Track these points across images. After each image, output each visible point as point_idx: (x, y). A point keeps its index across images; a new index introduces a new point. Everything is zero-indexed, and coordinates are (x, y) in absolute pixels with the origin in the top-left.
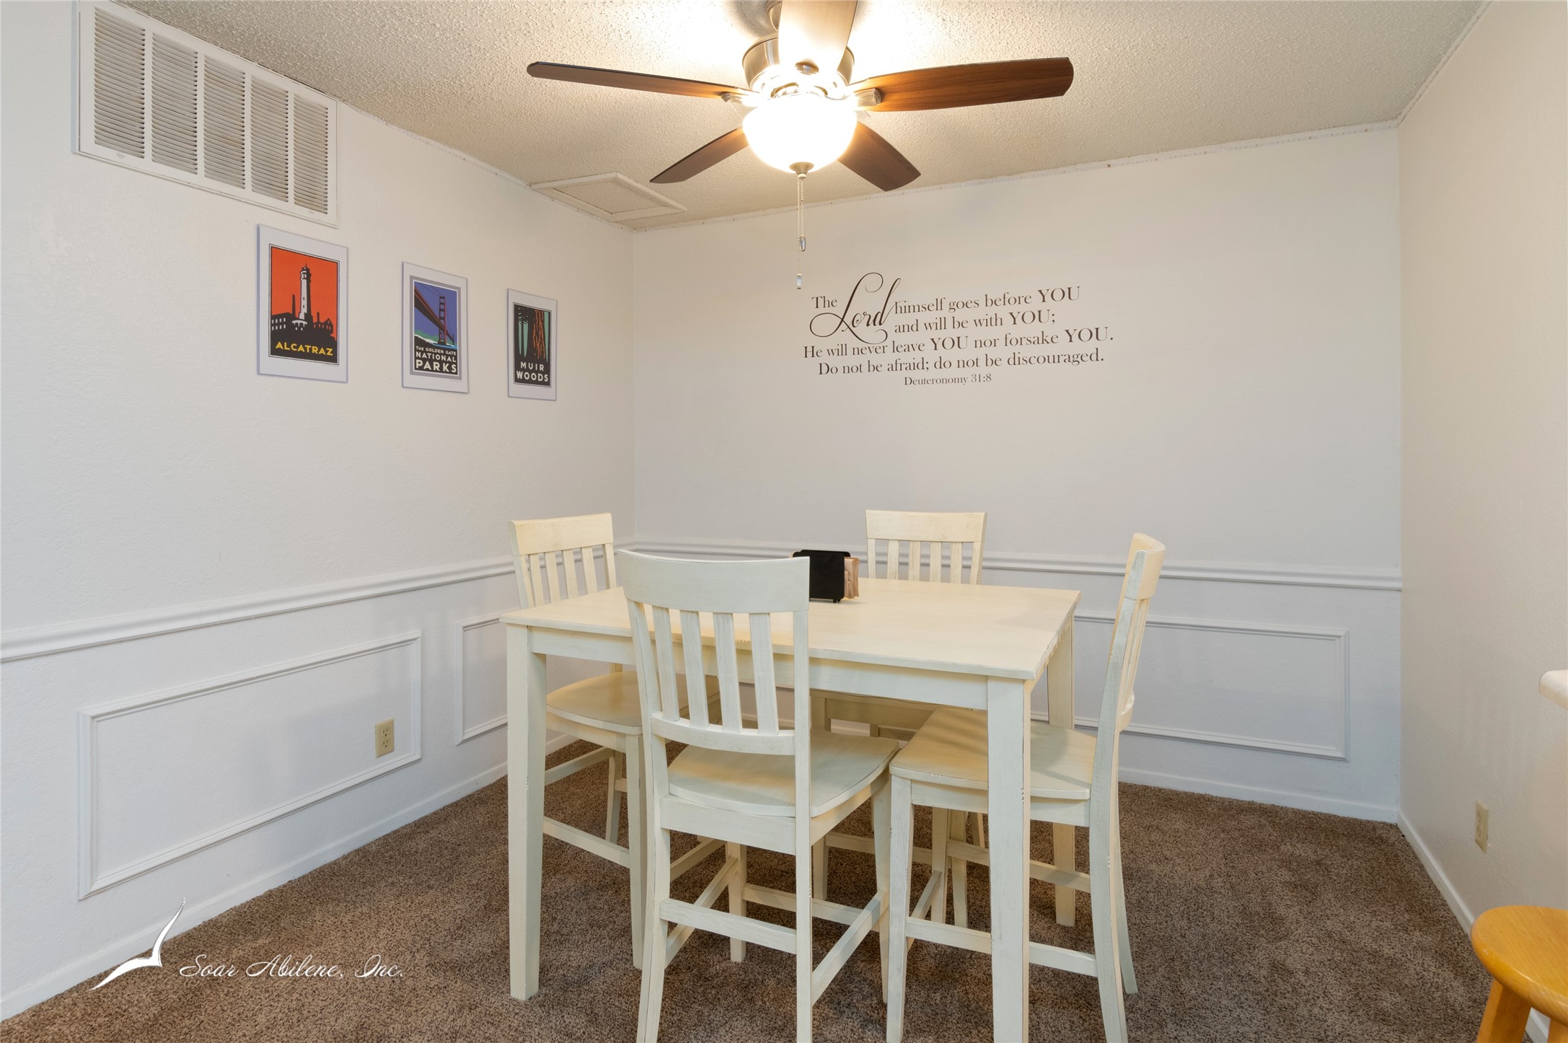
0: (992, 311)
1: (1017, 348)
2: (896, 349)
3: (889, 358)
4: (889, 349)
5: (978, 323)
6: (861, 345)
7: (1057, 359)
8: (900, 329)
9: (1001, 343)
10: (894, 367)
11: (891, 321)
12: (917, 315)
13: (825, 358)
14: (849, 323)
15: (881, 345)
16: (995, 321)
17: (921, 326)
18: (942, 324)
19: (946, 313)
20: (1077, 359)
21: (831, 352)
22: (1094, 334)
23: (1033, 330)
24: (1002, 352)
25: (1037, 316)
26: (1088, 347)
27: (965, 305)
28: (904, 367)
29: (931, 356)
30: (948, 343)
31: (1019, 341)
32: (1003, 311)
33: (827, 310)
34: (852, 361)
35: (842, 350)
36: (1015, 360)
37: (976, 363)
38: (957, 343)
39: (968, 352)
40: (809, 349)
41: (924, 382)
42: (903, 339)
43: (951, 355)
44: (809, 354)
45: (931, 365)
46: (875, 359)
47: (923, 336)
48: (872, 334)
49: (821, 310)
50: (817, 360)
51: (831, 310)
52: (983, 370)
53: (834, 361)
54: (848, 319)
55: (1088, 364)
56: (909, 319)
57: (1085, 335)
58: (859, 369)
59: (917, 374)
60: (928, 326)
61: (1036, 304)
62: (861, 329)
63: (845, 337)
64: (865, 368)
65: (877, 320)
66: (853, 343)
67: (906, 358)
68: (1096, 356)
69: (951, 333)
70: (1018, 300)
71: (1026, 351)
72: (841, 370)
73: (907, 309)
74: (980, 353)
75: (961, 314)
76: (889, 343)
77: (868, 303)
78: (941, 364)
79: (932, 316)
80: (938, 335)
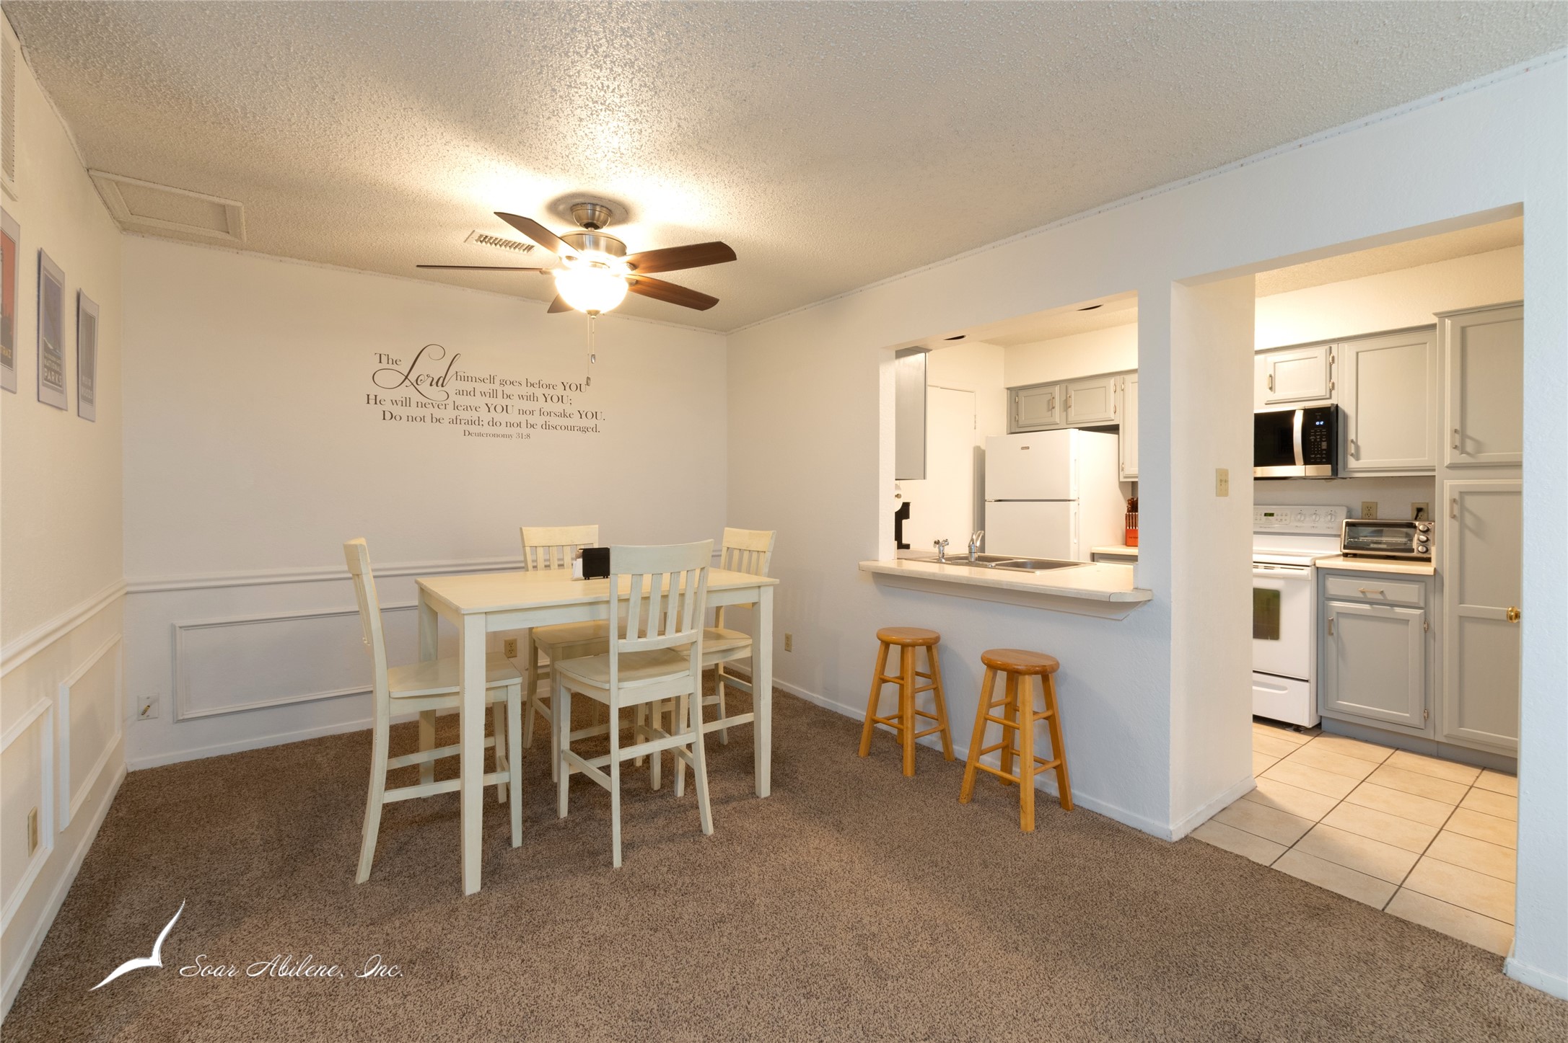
0: (531, 390)
1: (548, 418)
2: (456, 408)
3: (449, 413)
4: (450, 407)
5: (521, 397)
6: (424, 400)
7: (572, 428)
8: (459, 393)
9: (536, 413)
10: (454, 421)
11: (452, 385)
12: (474, 384)
13: (388, 406)
14: (413, 380)
15: (443, 403)
16: (532, 398)
17: (478, 393)
18: (494, 394)
19: (496, 386)
20: (584, 430)
21: (394, 402)
22: (595, 415)
23: (558, 408)
24: (537, 419)
25: (561, 399)
26: (590, 423)
27: (512, 383)
28: (463, 422)
29: (485, 416)
30: (499, 409)
31: (549, 414)
32: (539, 392)
33: (390, 366)
34: (414, 411)
35: (407, 402)
36: (546, 426)
37: (519, 425)
38: (505, 409)
39: (514, 417)
40: (372, 397)
41: (480, 435)
42: (463, 401)
43: (501, 417)
44: (372, 402)
45: (485, 423)
46: (438, 413)
47: (479, 401)
48: (435, 394)
49: (385, 365)
50: (380, 408)
51: (395, 367)
52: (524, 430)
53: (397, 410)
54: (412, 377)
55: (590, 434)
56: (468, 386)
57: (589, 415)
58: (423, 419)
59: (473, 429)
60: (482, 394)
61: (560, 391)
62: (424, 387)
63: (408, 392)
64: (428, 419)
65: (440, 382)
66: (416, 397)
67: (465, 415)
68: (595, 429)
69: (500, 401)
70: (548, 386)
71: (554, 421)
72: (405, 418)
73: (466, 379)
74: (523, 418)
75: (509, 389)
76: (450, 402)
77: (431, 366)
78: (493, 423)
79: (486, 387)
80: (491, 401)
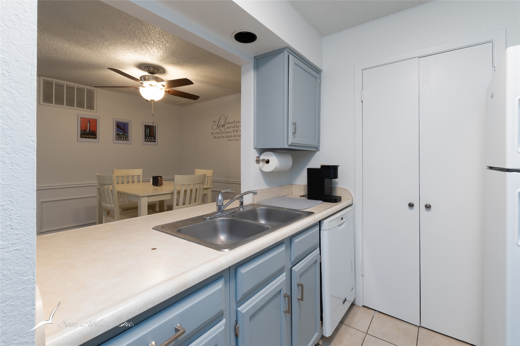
2: (227, 133)
3: (225, 135)
4: (225, 133)
6: (221, 132)
8: (227, 128)
10: (226, 137)
11: (226, 126)
13: (215, 135)
14: (219, 127)
15: (224, 132)
17: (231, 127)
18: (234, 127)
19: (235, 124)
21: (216, 133)
27: (239, 122)
28: (228, 137)
29: (233, 134)
30: (236, 131)
34: (219, 135)
35: (217, 133)
39: (239, 133)
40: (212, 133)
41: (232, 140)
42: (228, 130)
43: (236, 134)
45: (233, 136)
46: (223, 135)
47: (231, 130)
48: (223, 129)
49: (214, 124)
50: (213, 135)
51: (216, 123)
53: (216, 136)
54: (219, 126)
56: (229, 125)
59: (230, 139)
60: (232, 127)
62: (221, 128)
63: (218, 130)
64: (221, 137)
65: (223, 126)
67: (229, 134)
69: (236, 129)
72: (217, 138)
73: (229, 123)
75: (238, 125)
76: (225, 131)
77: (222, 122)
78: (235, 136)
79: (232, 125)
80: (234, 129)
